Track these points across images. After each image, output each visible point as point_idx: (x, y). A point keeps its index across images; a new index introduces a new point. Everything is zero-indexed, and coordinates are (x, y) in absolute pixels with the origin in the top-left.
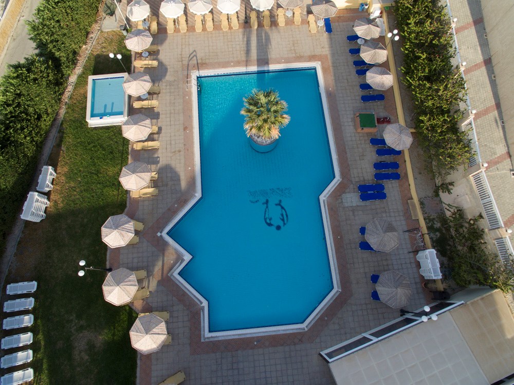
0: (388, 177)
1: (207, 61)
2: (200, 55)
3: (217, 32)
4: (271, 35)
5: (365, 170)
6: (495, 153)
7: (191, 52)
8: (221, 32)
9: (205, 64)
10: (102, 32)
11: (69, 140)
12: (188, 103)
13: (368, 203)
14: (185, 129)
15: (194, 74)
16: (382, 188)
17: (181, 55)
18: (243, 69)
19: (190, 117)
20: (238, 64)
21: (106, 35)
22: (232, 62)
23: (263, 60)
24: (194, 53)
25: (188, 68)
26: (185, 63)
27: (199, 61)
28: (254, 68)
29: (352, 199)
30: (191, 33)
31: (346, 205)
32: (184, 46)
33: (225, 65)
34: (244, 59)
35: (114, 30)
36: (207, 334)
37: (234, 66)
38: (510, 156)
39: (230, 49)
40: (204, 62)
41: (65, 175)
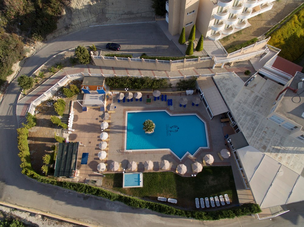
0: (166, 98)
1: (121, 146)
2: (118, 149)
3: (109, 143)
4: (115, 125)
5: (163, 103)
6: (165, 74)
7: (117, 151)
8: (109, 141)
9: (122, 147)
10: (102, 185)
11: (147, 194)
12: (136, 152)
13: (173, 104)
14: (146, 153)
15: (126, 151)
16: (169, 100)
17: (117, 155)
18: (126, 134)
19: (142, 152)
20: (123, 136)
21: (104, 184)
22: (122, 138)
23: (124, 128)
24: (118, 151)
25: (123, 153)
26: (121, 154)
27: (121, 149)
28: (126, 131)
29: (171, 108)
30: (108, 152)
31: (173, 109)
32: (114, 154)
33: (123, 140)
34: (122, 134)
35: (102, 181)
36: (208, 147)
37: (124, 137)
38: (166, 71)
39: (117, 138)
41: (160, 194)
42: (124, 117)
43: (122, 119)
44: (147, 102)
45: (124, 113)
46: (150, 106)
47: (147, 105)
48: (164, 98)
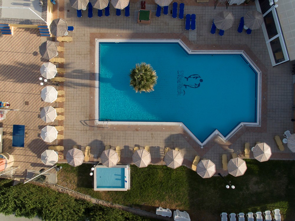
0: (182, 11)
1: (88, 114)
2: (83, 118)
3: (65, 105)
4: (75, 69)
5: (176, 24)
7: (80, 123)
8: (65, 103)
9: (90, 115)
10: (57, 183)
11: (138, 201)
12: (119, 128)
13: (196, 26)
14: (137, 130)
15: (98, 123)
16: (188, 15)
17: (81, 131)
18: (97, 90)
19: (129, 126)
20: (92, 94)
21: (60, 181)
22: (90, 97)
23: (92, 76)
24: (82, 122)
25: (92, 127)
26: (88, 128)
27: (88, 119)
28: (97, 83)
29: (192, 35)
30: (64, 123)
31: (196, 39)
32: (75, 129)
33: (92, 102)
34: (88, 89)
35: (57, 175)
37: (94, 96)
39: (80, 97)
40: (88, 116)
41: (160, 202)
42: (92, 53)
43: (89, 55)
44: (141, 19)
45: (92, 44)
46: (147, 28)
47: (141, 27)
48: (178, 12)
